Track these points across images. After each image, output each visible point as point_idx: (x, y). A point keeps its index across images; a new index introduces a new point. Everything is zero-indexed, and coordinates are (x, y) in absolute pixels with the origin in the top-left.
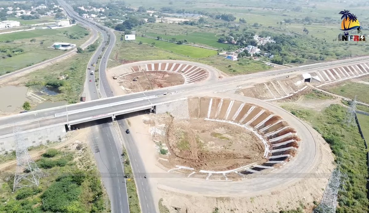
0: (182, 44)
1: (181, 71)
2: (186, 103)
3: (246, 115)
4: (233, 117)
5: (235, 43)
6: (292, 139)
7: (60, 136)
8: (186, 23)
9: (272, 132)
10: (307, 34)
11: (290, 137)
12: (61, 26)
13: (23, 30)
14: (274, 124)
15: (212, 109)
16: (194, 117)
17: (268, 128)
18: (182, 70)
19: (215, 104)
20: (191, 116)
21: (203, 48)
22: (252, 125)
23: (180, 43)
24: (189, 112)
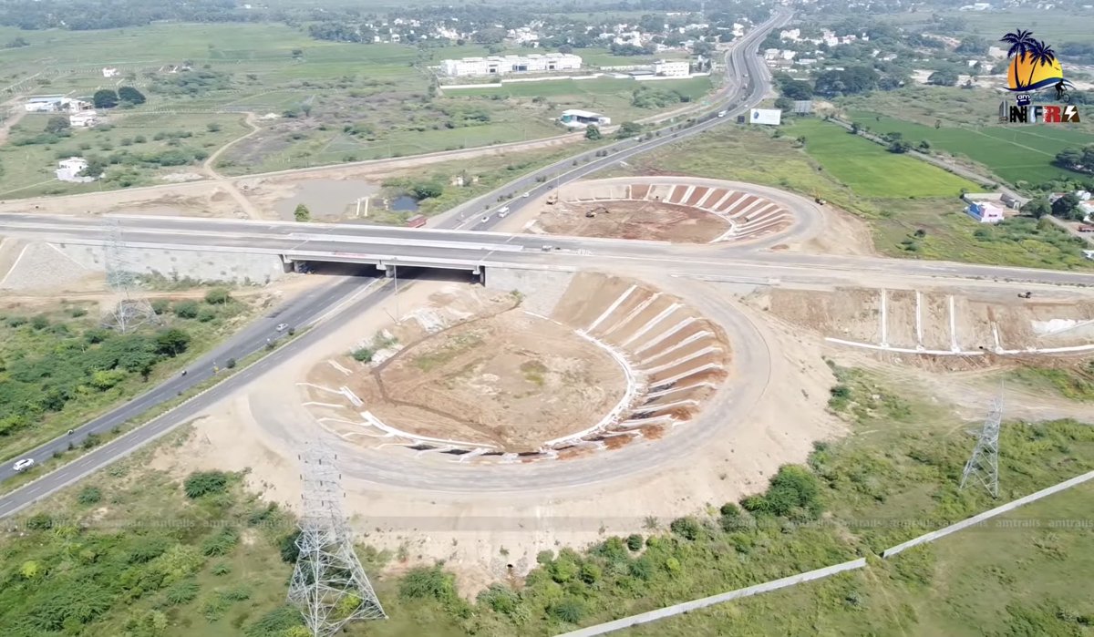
0: (903, 152)
2: (567, 281)
7: (268, 276)
12: (661, 74)
13: (568, 77)
15: (613, 313)
16: (559, 321)
19: (631, 303)
23: (896, 149)
24: (559, 304)
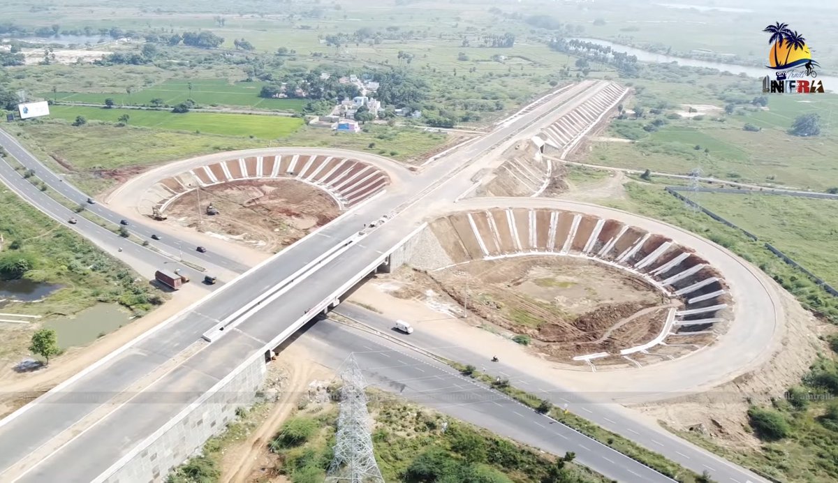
0: (187, 111)
1: (288, 173)
2: (431, 235)
3: (553, 232)
4: (531, 242)
5: (304, 95)
6: (682, 253)
8: (117, 59)
9: (628, 250)
10: (408, 62)
11: (673, 249)
14: (619, 236)
15: (483, 236)
16: (463, 261)
17: (612, 245)
18: (288, 171)
19: (483, 225)
20: (455, 259)
21: (250, 114)
22: (578, 247)
23: (181, 109)
24: (447, 251)
